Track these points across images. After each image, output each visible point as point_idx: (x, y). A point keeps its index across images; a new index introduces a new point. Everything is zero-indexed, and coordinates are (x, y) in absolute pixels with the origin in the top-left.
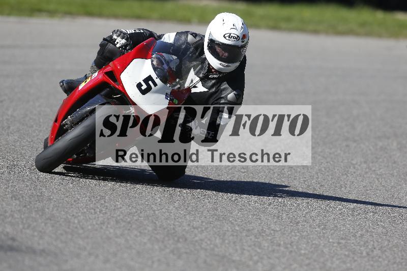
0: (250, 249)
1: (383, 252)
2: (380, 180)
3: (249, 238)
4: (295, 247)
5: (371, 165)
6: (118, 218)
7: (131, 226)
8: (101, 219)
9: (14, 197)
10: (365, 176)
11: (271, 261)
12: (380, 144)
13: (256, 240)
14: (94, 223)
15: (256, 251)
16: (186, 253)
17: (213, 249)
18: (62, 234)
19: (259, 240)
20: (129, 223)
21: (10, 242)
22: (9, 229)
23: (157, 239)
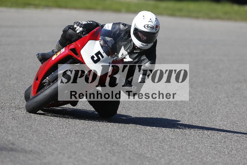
0: (157, 150)
1: (238, 152)
2: (236, 108)
3: (156, 143)
4: (184, 149)
5: (230, 99)
6: (77, 131)
7: (85, 136)
8: (66, 132)
9: (14, 118)
10: (227, 105)
11: (170, 157)
12: (236, 86)
13: (161, 144)
14: (62, 134)
15: (160, 151)
16: (118, 152)
17: (134, 150)
18: (42, 141)
19: (162, 145)
20: (83, 134)
21: (11, 146)
22: (10, 138)
23: (100, 144)
